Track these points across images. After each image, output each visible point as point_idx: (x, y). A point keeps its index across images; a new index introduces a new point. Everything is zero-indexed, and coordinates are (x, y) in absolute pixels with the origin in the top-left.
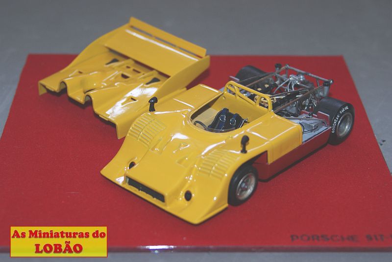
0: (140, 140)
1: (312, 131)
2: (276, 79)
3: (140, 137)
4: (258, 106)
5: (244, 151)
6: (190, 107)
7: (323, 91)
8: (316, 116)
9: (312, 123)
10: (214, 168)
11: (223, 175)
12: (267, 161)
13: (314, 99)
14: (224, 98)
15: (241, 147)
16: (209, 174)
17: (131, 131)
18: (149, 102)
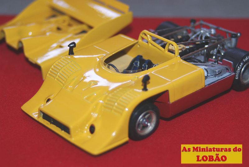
0: (57, 79)
1: (215, 75)
2: (189, 31)
3: (57, 77)
4: (167, 52)
5: (145, 89)
6: (105, 53)
7: (231, 43)
8: (221, 63)
9: (216, 69)
10: (116, 104)
11: (123, 110)
12: (169, 100)
13: (223, 49)
14: (138, 46)
15: (142, 85)
16: (111, 109)
17: (51, 71)
18: (68, 46)
